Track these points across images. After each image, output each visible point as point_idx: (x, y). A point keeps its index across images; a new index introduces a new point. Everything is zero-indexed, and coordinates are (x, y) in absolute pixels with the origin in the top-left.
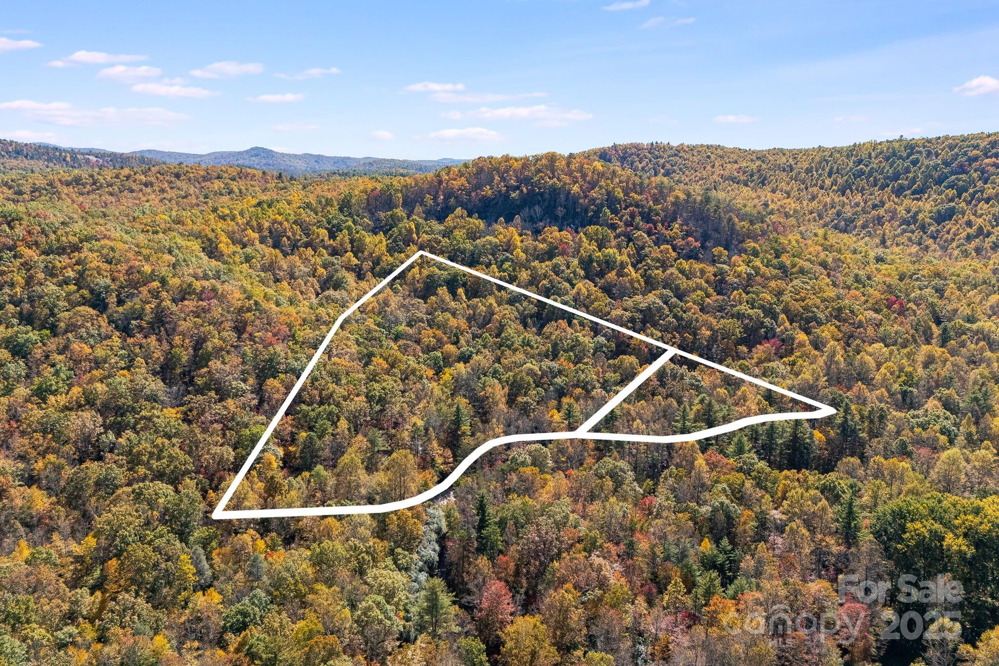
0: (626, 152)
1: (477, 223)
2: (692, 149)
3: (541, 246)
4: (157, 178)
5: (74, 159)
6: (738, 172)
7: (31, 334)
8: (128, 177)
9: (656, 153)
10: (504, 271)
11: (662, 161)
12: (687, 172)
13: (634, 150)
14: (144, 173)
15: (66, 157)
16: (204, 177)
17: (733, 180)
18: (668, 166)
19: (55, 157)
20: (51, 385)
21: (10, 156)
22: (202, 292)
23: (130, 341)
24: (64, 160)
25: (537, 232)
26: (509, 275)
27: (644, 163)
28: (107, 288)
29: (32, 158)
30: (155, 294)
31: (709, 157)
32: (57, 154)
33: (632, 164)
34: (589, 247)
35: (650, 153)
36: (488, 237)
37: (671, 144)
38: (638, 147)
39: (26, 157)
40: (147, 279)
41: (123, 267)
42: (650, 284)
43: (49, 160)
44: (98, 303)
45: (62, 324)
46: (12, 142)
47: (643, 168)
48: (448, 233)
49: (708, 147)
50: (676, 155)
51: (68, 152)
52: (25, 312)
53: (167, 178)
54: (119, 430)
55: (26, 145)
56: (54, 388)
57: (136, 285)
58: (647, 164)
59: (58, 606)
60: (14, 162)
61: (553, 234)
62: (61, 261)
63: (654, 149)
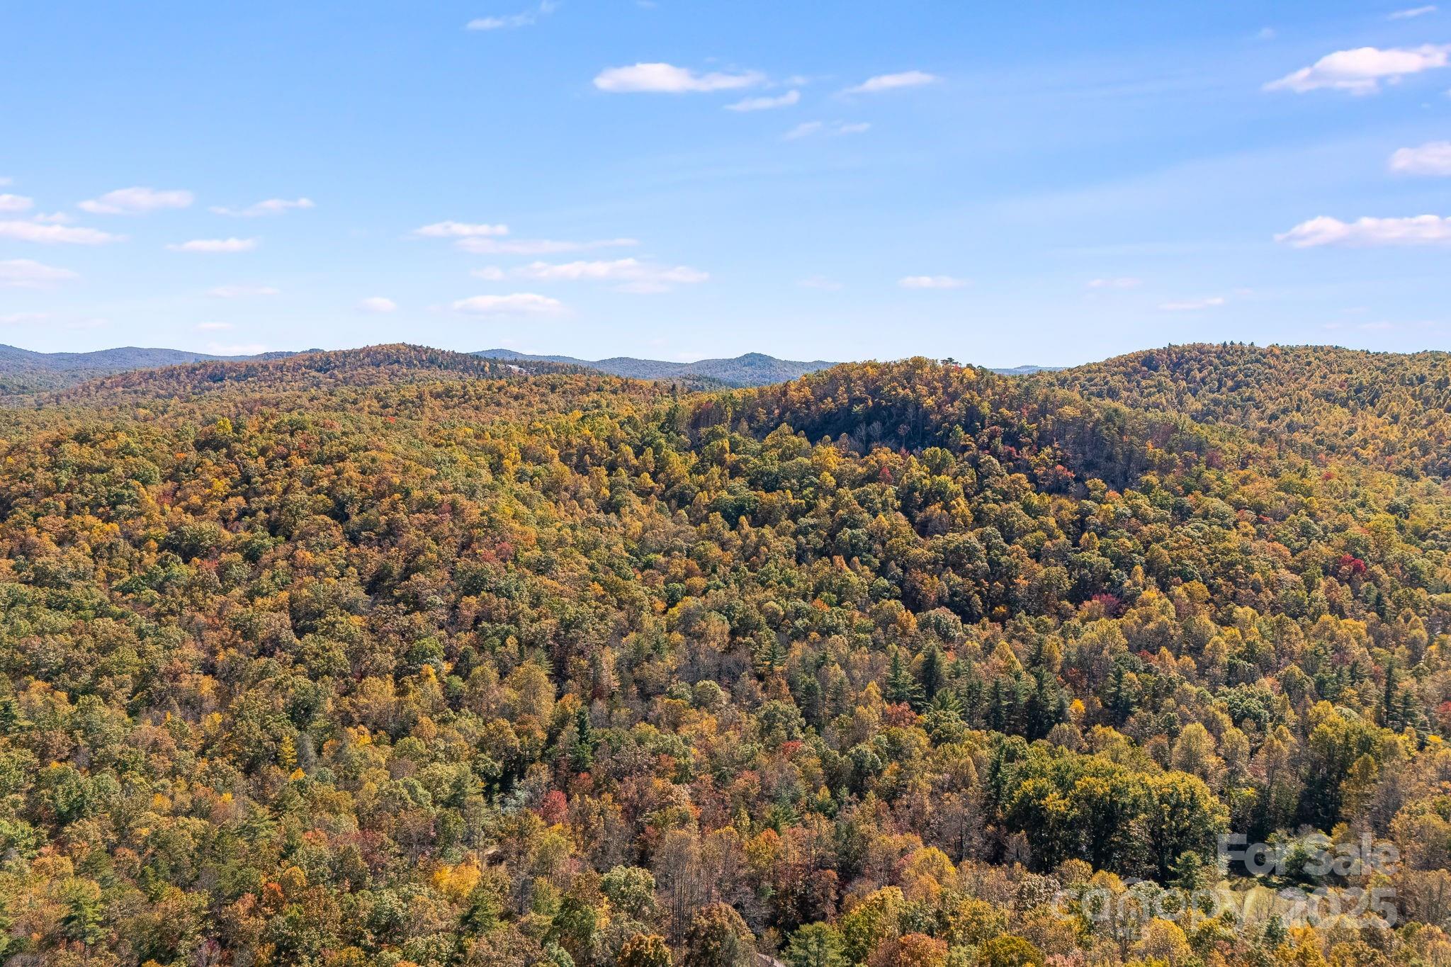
0: (1183, 357)
1: (802, 441)
2: (1286, 352)
3: (860, 470)
4: (531, 390)
5: (494, 368)
6: (1341, 386)
7: (266, 540)
8: (500, 389)
9: (1228, 357)
10: (803, 498)
11: (1233, 369)
12: (1266, 386)
13: (1195, 353)
14: (520, 385)
15: (484, 366)
16: (582, 389)
17: (1328, 396)
18: (1241, 377)
19: (472, 367)
20: (263, 588)
21: (422, 366)
22: (440, 505)
23: (354, 551)
24: (482, 370)
25: (866, 452)
26: (807, 503)
27: (1205, 372)
28: (351, 498)
29: (446, 368)
30: (394, 507)
31: (1309, 364)
32: (476, 363)
33: (1188, 374)
34: (917, 470)
35: (1218, 358)
36: (799, 459)
37: (1256, 345)
38: (1201, 349)
39: (440, 367)
40: (393, 489)
41: (373, 479)
42: (980, 518)
43: (465, 370)
44: (339, 514)
45: (297, 532)
46: (428, 348)
47: (1203, 380)
48: (759, 454)
49: (1315, 349)
50: (1258, 361)
51: (486, 359)
52: (273, 519)
53: (542, 390)
54: (300, 633)
55: (443, 352)
56: (265, 591)
57: (380, 496)
58: (1210, 373)
59: (163, 762)
60: (425, 372)
61: (885, 455)
62: (321, 470)
63: (1226, 353)
